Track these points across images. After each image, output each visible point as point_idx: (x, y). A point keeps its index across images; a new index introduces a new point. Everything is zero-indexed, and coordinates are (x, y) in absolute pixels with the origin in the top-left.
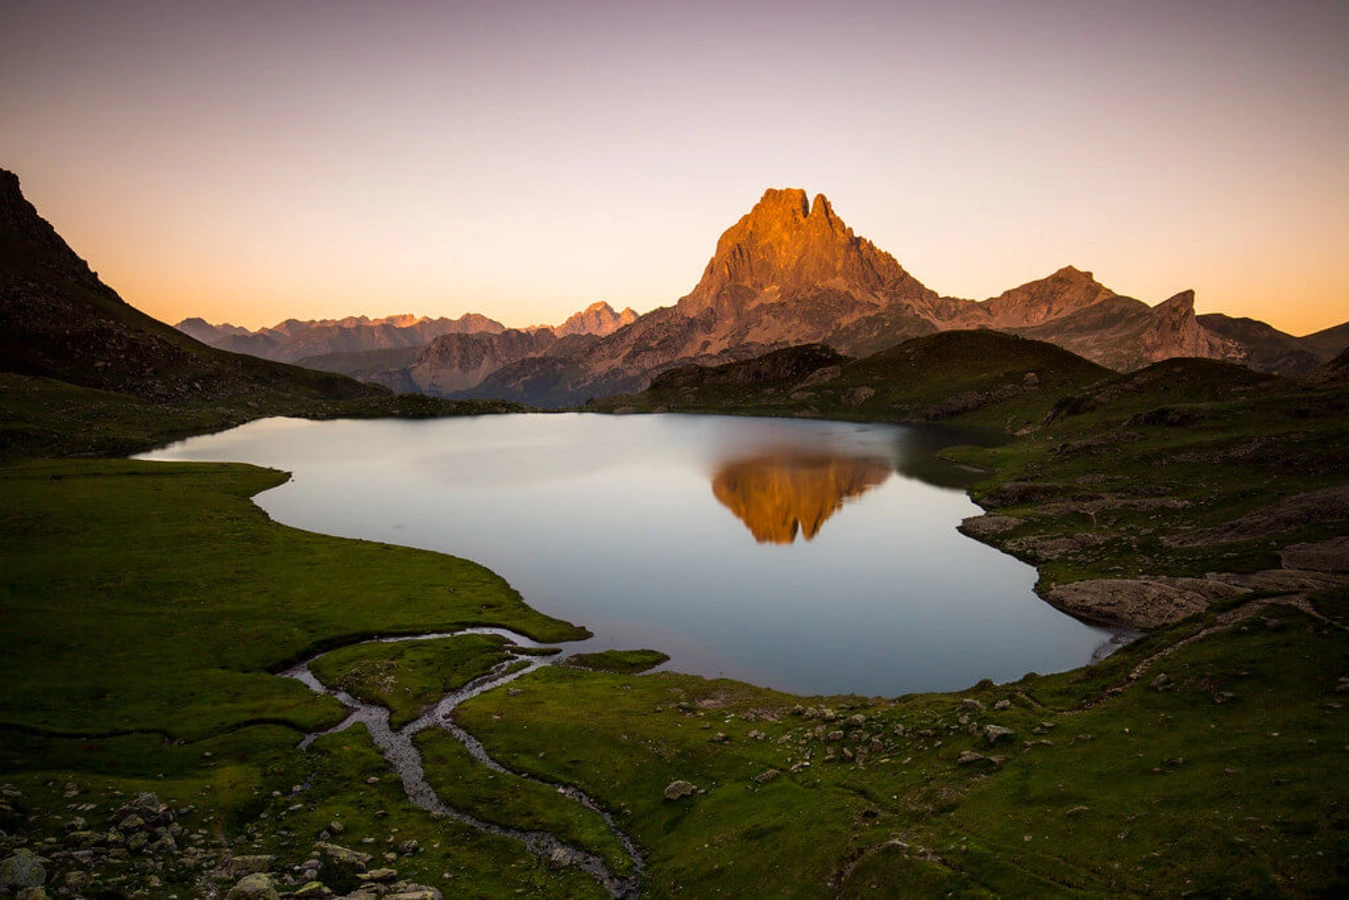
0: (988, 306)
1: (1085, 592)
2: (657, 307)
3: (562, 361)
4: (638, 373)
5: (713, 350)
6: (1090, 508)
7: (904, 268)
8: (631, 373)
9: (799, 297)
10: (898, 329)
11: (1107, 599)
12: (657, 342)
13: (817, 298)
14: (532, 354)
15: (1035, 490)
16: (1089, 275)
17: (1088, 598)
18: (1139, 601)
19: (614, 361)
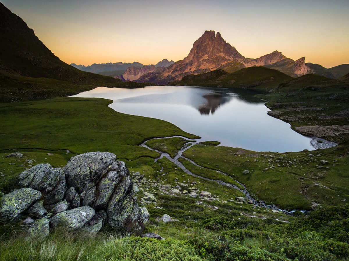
0: (256, 60)
1: (304, 129)
2: (179, 60)
3: (158, 73)
4: (175, 76)
5: (192, 70)
6: (298, 110)
7: (237, 51)
8: (173, 76)
9: (212, 58)
10: (235, 66)
11: (310, 131)
12: (179, 69)
13: (217, 58)
14: (150, 72)
15: (283, 105)
16: (281, 53)
17: (305, 130)
18: (318, 131)
19: (169, 73)
